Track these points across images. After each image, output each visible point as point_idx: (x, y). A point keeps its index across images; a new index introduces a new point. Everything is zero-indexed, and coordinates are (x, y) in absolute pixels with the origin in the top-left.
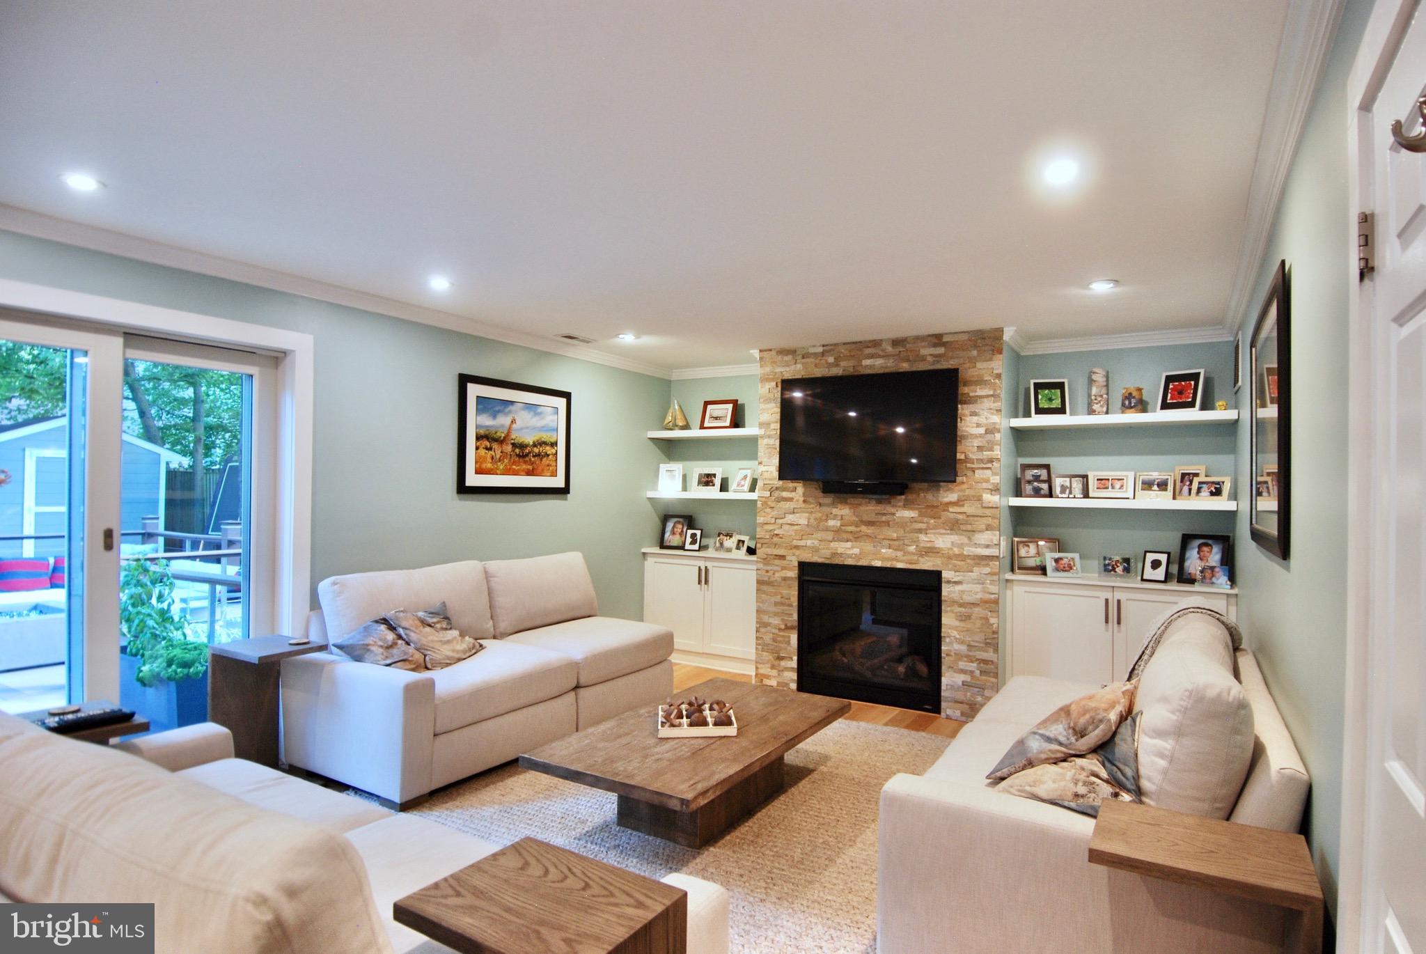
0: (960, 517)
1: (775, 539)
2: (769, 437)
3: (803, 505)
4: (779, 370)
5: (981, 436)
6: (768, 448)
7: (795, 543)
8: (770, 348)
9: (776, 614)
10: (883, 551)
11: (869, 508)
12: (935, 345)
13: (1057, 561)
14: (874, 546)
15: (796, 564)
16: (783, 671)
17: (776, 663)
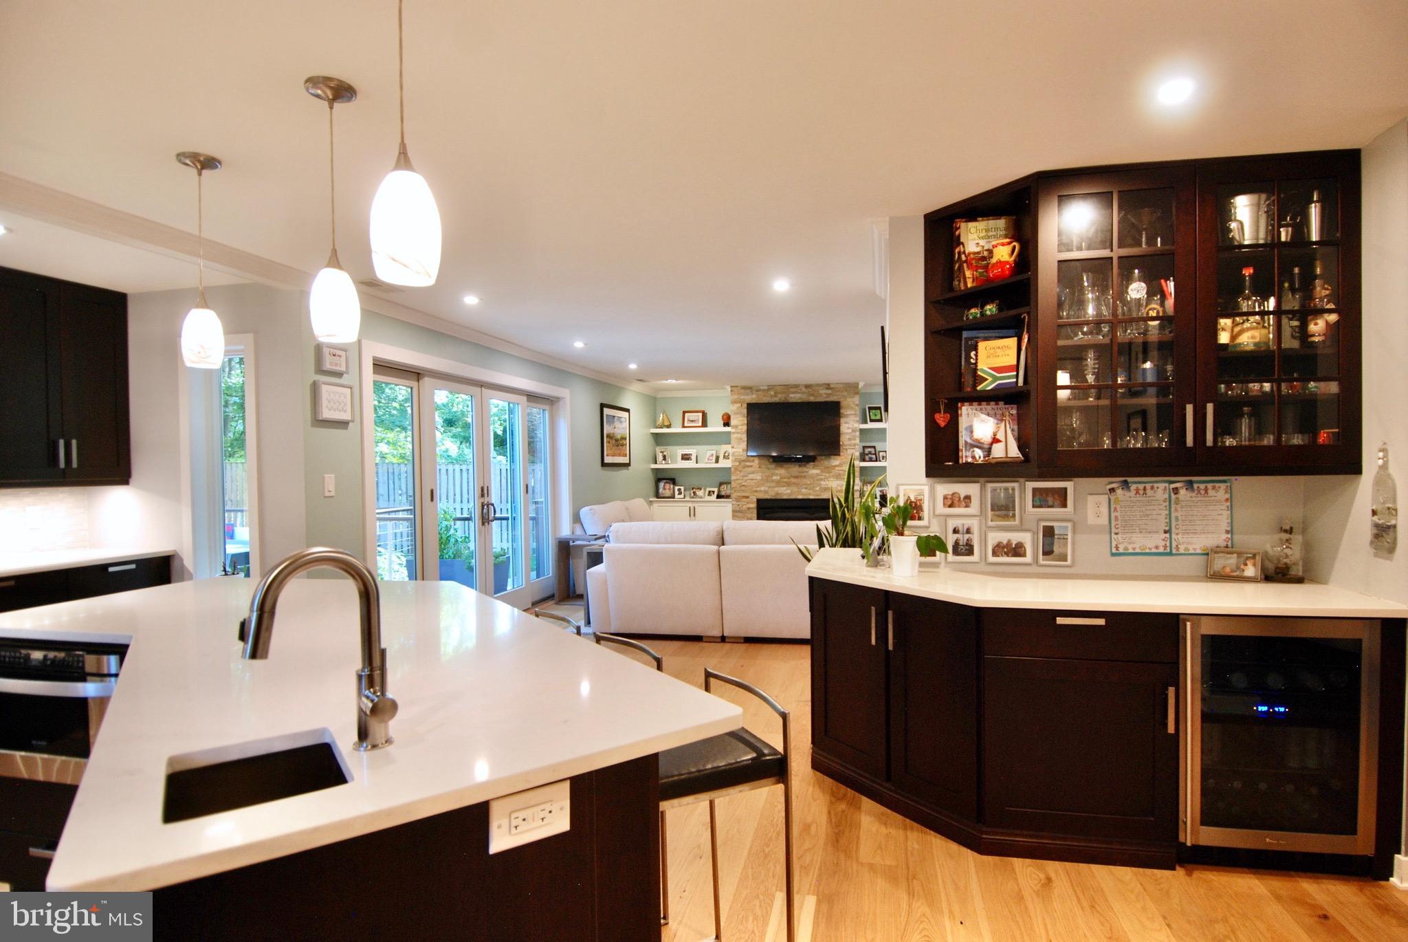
0: (841, 472)
1: (743, 488)
2: (738, 433)
3: (760, 470)
4: (742, 397)
5: (850, 433)
6: (740, 438)
10: (803, 490)
11: (795, 469)
12: (827, 389)
14: (798, 488)
15: (756, 500)
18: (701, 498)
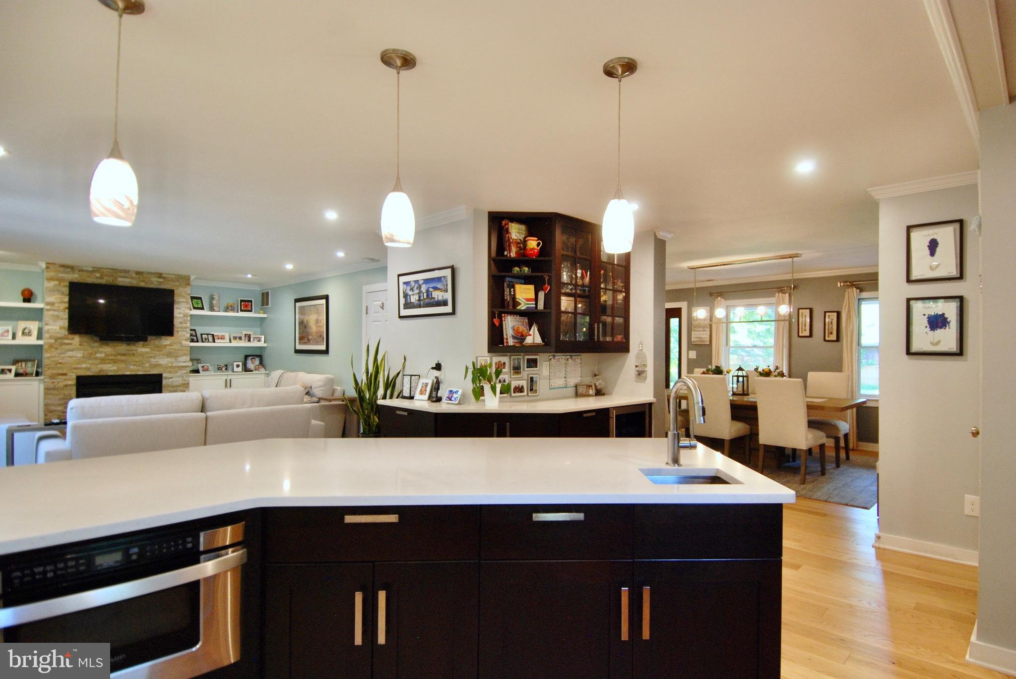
0: (171, 351)
1: (59, 365)
3: (79, 347)
5: (181, 318)
6: (55, 316)
7: (74, 366)
8: (54, 263)
10: (131, 367)
12: (159, 277)
13: (203, 367)
14: (126, 365)
15: (75, 377)
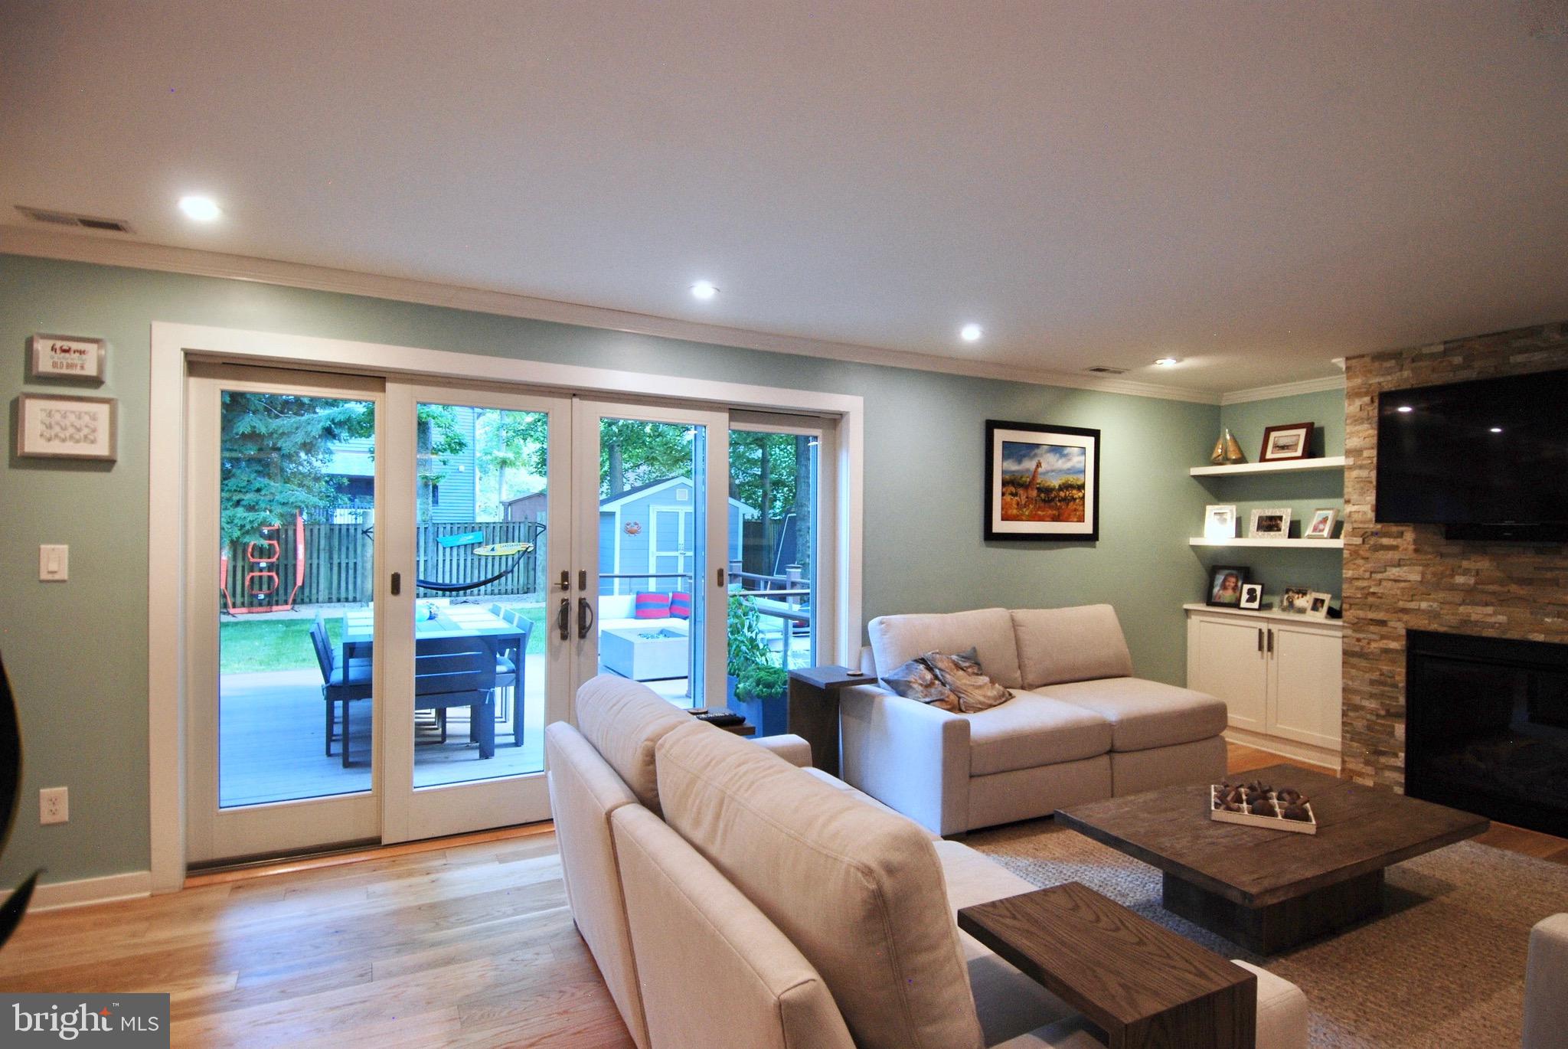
1: (1371, 599)
2: (1361, 467)
3: (1414, 556)
4: (1374, 380)
6: (1358, 482)
7: (1401, 604)
8: (1362, 353)
9: (1372, 696)
10: (1550, 620)
11: (1524, 561)
14: (1533, 614)
15: (1403, 632)
16: (1382, 769)
17: (1373, 758)
18: (1302, 611)
